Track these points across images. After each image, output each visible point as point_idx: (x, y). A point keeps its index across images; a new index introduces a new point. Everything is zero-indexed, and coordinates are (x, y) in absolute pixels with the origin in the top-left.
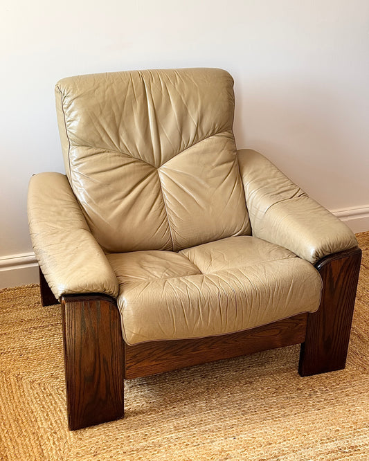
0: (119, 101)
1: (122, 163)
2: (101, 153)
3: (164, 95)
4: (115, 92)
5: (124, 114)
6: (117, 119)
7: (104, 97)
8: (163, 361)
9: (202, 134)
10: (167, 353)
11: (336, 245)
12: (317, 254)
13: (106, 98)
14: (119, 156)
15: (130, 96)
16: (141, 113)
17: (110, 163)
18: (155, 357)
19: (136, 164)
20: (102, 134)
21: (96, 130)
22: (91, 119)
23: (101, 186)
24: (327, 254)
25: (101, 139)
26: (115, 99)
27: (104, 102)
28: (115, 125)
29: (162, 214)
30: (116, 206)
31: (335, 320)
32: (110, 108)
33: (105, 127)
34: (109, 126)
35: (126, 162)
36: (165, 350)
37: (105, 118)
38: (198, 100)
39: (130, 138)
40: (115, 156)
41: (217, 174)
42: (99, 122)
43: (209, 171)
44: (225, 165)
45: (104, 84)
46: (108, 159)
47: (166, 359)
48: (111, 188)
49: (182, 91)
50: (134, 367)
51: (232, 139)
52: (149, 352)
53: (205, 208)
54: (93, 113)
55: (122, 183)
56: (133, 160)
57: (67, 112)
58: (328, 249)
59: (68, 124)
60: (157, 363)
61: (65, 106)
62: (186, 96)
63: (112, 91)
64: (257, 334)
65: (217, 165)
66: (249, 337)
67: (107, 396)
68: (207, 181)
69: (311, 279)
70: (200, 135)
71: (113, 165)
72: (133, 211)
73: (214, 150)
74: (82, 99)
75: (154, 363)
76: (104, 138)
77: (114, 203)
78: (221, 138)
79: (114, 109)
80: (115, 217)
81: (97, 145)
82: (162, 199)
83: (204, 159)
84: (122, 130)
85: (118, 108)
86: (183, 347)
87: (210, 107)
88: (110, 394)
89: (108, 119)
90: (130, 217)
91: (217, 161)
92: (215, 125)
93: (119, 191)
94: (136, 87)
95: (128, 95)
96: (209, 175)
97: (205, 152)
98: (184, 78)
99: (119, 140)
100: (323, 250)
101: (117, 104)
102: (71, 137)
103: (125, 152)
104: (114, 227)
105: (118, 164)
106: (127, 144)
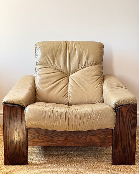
0: (56, 50)
1: (54, 72)
2: (47, 67)
3: (73, 49)
4: (55, 46)
5: (57, 54)
6: (54, 56)
7: (50, 48)
8: (44, 141)
9: (88, 64)
10: (46, 137)
11: (125, 101)
12: (115, 104)
13: (51, 48)
14: (53, 69)
15: (60, 48)
16: (64, 54)
17: (49, 71)
18: (41, 138)
19: (60, 73)
20: (48, 61)
21: (45, 58)
22: (44, 55)
23: (44, 79)
24: (120, 104)
25: (47, 62)
26: (54, 49)
27: (50, 49)
28: (53, 58)
29: (66, 91)
30: (48, 86)
31: (126, 137)
32: (52, 51)
33: (49, 58)
34: (51, 57)
35: (55, 71)
36: (45, 136)
37: (49, 55)
38: (87, 51)
39: (59, 63)
40: (52, 69)
41: (92, 79)
42: (47, 56)
43: (88, 78)
44: (96, 77)
45: (51, 43)
46: (49, 70)
47: (45, 140)
48: (48, 80)
49: (81, 48)
50: (31, 141)
51: (102, 68)
52: (38, 135)
53: (84, 92)
54: (45, 53)
55: (52, 78)
56: (58, 71)
57: (37, 52)
58: (121, 102)
59: (36, 56)
60: (41, 141)
61: (36, 50)
62: (82, 49)
63: (54, 46)
64: (87, 137)
65: (93, 76)
66: (84, 137)
67: (20, 152)
68: (87, 81)
69: (110, 112)
70: (87, 64)
71: (50, 72)
72: (54, 89)
73: (92, 70)
74: (42, 48)
75: (40, 141)
76: (49, 62)
77: (48, 85)
78: (96, 66)
79: (54, 52)
80: (47, 90)
81: (46, 65)
82: (68, 86)
83: (87, 73)
84: (55, 60)
85: (55, 51)
86: (53, 136)
87: (91, 54)
88: (21, 151)
89: (51, 55)
90: (53, 91)
91: (93, 74)
92: (93, 61)
93: (51, 81)
94: (63, 45)
95: (59, 47)
96: (88, 79)
97: (88, 71)
98: (83, 43)
99: (54, 63)
100: (118, 102)
101: (55, 50)
102: (37, 61)
103: (56, 68)
104: (45, 93)
105: (52, 72)
106: (57, 65)
